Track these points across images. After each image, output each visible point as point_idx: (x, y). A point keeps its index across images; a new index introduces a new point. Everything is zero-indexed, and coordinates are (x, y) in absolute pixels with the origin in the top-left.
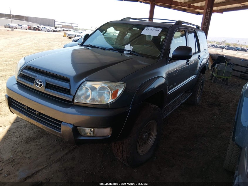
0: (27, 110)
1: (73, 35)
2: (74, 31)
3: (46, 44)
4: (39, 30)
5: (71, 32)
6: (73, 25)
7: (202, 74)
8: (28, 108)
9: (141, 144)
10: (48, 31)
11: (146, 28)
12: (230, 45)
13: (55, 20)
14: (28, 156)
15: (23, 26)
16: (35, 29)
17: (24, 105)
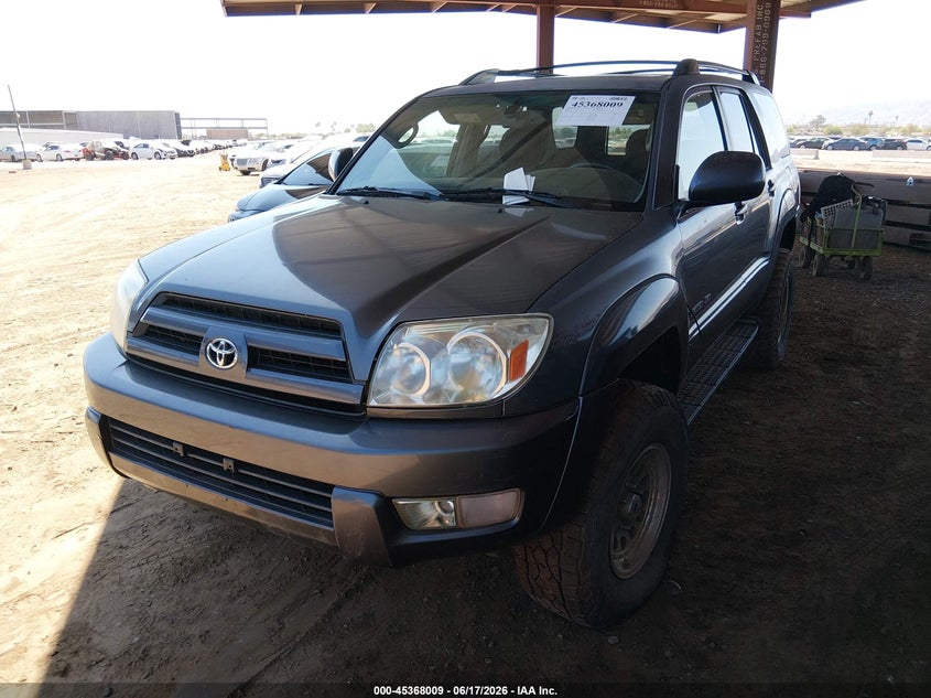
0: (185, 459)
1: (255, 161)
2: (257, 145)
3: (163, 205)
4: (125, 156)
5: (247, 152)
6: (247, 124)
7: (785, 251)
8: (187, 448)
9: (619, 539)
10: (158, 156)
11: (572, 100)
12: (840, 133)
13: (177, 115)
14: (195, 630)
15: (64, 147)
16: (110, 155)
17: (170, 442)
